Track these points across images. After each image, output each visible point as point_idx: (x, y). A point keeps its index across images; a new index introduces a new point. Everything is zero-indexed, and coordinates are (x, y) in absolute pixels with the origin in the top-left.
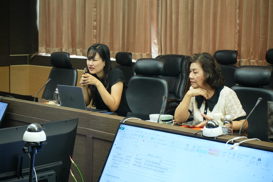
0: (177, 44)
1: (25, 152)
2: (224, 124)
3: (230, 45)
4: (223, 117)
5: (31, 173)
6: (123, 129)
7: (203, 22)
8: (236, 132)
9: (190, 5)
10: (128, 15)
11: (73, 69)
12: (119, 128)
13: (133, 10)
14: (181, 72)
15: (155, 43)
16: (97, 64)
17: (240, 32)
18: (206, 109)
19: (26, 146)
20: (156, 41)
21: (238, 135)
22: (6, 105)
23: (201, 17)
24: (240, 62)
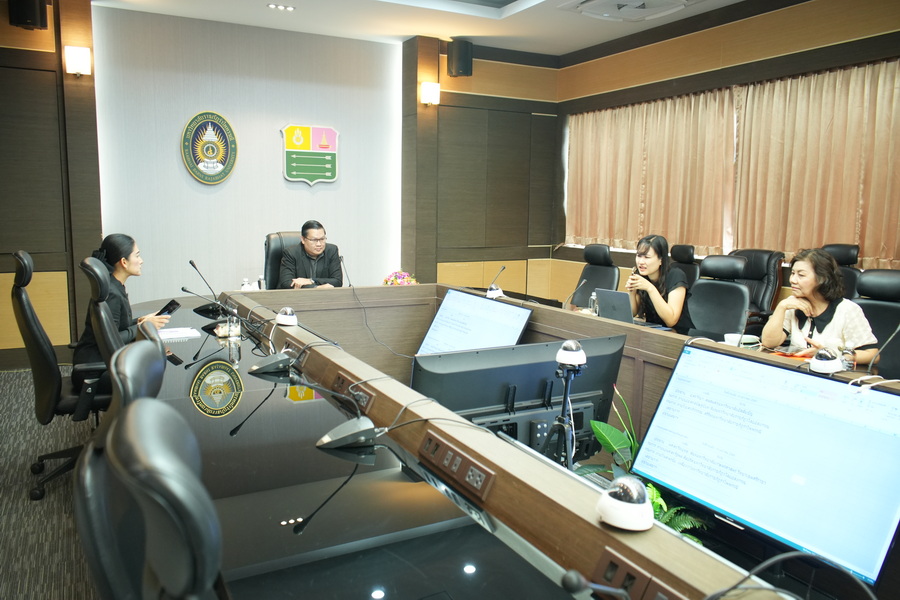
0: (761, 234)
1: (559, 377)
2: (843, 354)
3: (846, 237)
4: (841, 345)
5: (564, 403)
6: (689, 353)
7: (804, 204)
8: (862, 366)
9: (784, 179)
10: (691, 193)
11: (614, 267)
12: (682, 351)
13: (697, 187)
14: (767, 274)
15: (728, 233)
16: (651, 262)
17: (864, 218)
18: (812, 330)
19: (560, 368)
20: (730, 230)
21: (867, 373)
22: (529, 312)
23: (802, 195)
24: (862, 261)
